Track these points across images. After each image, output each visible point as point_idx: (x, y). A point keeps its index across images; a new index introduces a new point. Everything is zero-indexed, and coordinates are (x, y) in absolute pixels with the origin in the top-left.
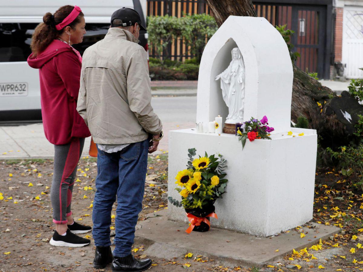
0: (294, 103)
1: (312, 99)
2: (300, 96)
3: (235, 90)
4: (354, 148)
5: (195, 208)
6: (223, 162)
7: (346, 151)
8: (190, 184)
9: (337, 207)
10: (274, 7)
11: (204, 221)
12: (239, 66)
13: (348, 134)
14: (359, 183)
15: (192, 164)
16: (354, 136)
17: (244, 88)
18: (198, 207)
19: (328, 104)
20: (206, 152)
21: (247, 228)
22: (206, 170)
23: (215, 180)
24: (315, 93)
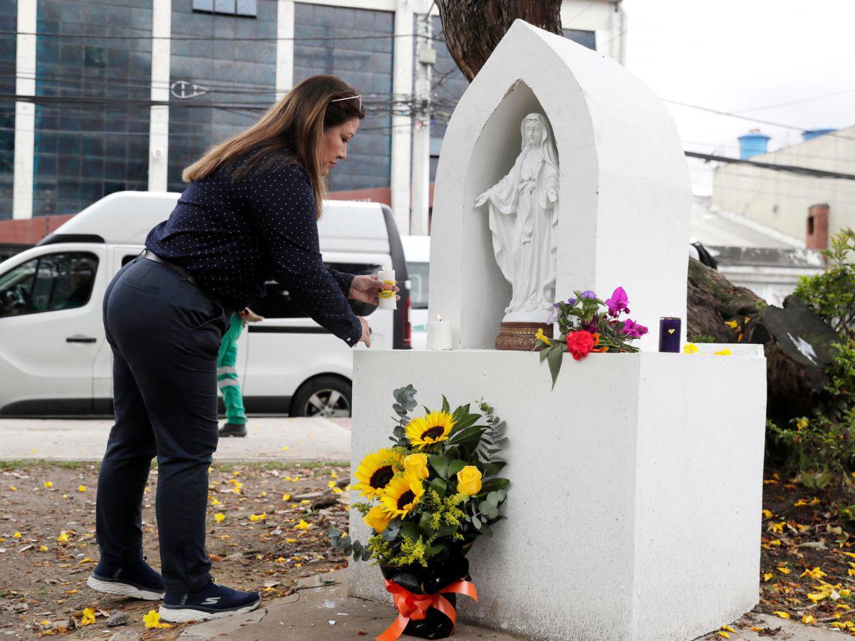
1: (716, 312)
3: (533, 230)
5: (405, 565)
6: (494, 427)
8: (393, 490)
9: (819, 568)
11: (438, 606)
12: (544, 162)
13: (810, 389)
15: (405, 432)
16: (827, 395)
18: (416, 561)
20: (445, 398)
21: (567, 631)
22: (443, 450)
23: (469, 479)
24: (724, 300)
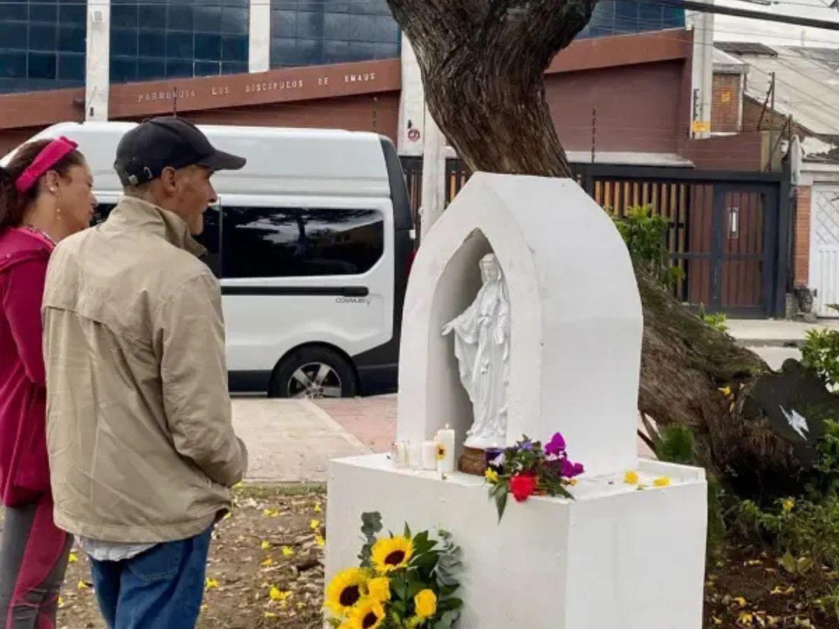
0: (665, 386)
1: (709, 377)
2: (678, 371)
3: (489, 362)
4: (815, 502)
6: (449, 552)
7: (794, 510)
8: (358, 609)
10: (682, 187)
12: (499, 301)
13: (798, 468)
14: (829, 596)
15: (371, 554)
16: (815, 473)
17: (508, 358)
19: (747, 392)
20: (407, 525)
22: (404, 573)
23: (426, 602)
24: (718, 363)
